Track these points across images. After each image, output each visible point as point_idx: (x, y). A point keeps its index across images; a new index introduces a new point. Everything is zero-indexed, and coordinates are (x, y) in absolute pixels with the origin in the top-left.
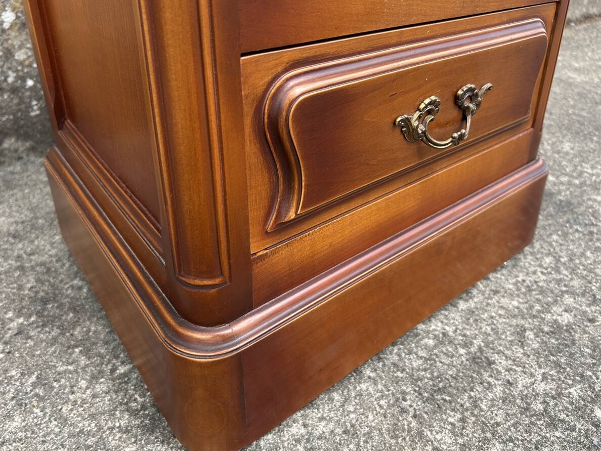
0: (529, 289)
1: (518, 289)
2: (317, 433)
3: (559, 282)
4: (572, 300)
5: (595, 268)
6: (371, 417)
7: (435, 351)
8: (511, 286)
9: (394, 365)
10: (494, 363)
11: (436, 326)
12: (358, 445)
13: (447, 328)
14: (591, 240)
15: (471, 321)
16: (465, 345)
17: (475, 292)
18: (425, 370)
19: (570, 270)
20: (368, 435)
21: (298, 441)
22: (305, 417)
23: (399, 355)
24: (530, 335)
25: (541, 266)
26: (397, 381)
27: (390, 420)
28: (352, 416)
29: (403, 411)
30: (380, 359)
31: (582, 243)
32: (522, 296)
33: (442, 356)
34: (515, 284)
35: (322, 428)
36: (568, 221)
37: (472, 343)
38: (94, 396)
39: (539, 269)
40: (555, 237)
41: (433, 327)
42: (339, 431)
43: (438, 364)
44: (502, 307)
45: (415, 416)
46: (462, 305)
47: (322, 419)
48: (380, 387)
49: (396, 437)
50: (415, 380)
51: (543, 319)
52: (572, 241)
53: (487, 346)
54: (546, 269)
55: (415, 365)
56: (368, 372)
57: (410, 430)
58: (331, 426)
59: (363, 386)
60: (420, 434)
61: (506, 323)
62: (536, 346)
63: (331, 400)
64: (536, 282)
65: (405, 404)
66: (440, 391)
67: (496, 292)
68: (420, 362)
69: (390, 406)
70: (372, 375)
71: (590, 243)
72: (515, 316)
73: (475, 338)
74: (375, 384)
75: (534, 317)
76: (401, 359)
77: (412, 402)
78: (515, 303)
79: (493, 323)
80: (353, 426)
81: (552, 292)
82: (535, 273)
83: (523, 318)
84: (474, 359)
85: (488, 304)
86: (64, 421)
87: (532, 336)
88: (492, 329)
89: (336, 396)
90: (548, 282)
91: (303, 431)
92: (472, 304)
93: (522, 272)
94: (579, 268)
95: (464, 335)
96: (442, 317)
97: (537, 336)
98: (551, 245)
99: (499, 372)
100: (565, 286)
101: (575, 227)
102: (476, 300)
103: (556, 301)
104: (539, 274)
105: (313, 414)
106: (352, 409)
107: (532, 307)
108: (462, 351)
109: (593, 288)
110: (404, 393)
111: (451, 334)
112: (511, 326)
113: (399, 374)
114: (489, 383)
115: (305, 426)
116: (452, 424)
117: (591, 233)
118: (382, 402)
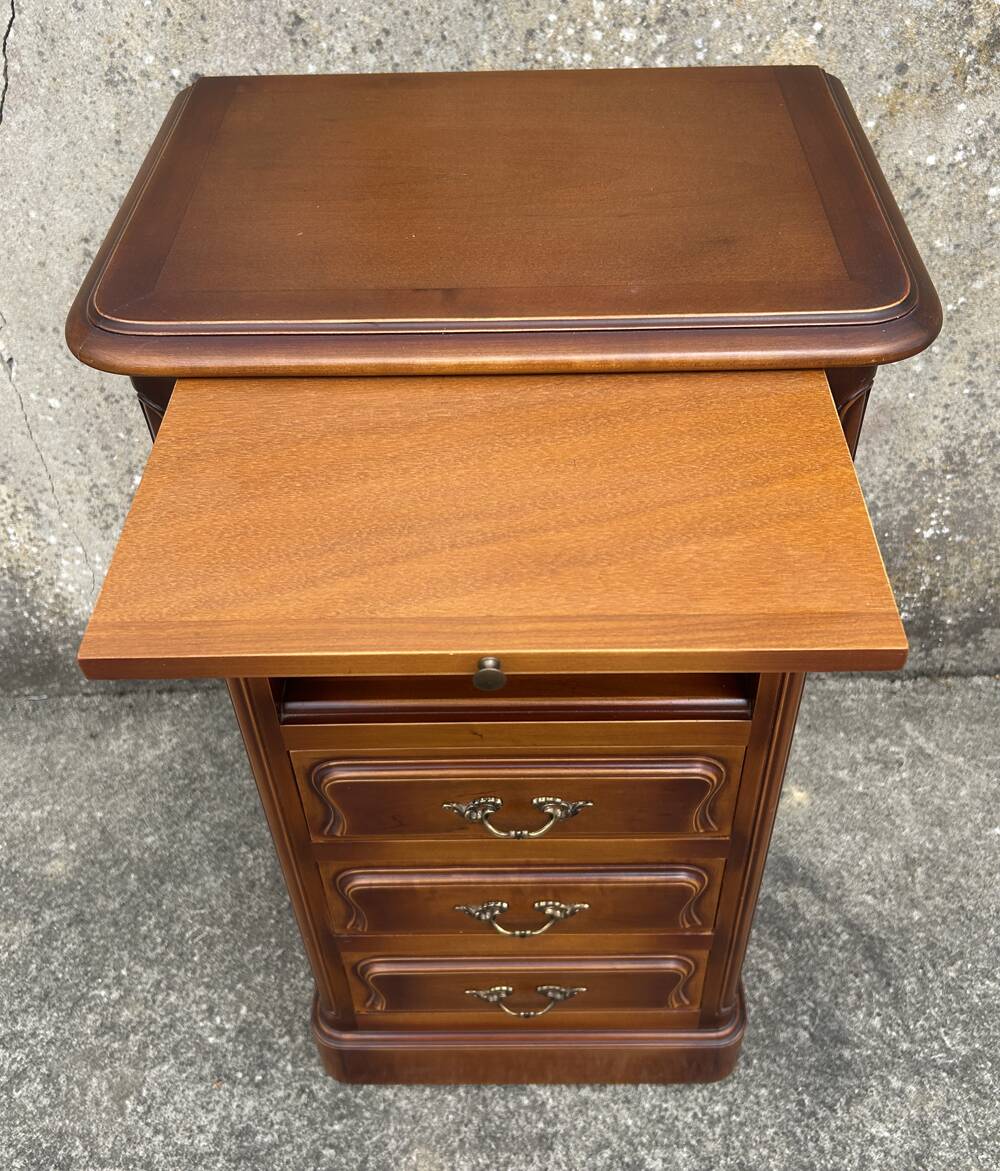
0: (661, 1120)
1: (650, 1113)
2: (398, 1104)
3: (699, 1133)
4: (685, 1155)
5: (755, 1148)
6: (436, 1120)
7: (522, 1111)
8: (647, 1106)
9: (484, 1099)
10: (553, 1150)
11: (544, 1093)
12: (413, 1129)
13: (551, 1100)
14: (798, 1121)
15: (576, 1109)
16: (548, 1123)
17: (610, 1088)
18: (500, 1117)
19: (726, 1132)
20: (424, 1129)
21: (384, 1101)
22: (400, 1089)
23: (494, 1094)
24: (607, 1153)
25: (703, 1108)
26: (474, 1110)
27: (445, 1130)
28: (426, 1111)
29: (458, 1132)
30: (479, 1088)
31: (783, 1117)
32: (645, 1120)
33: (523, 1118)
34: (654, 1107)
35: (403, 1104)
36: (807, 1086)
37: (555, 1125)
38: (303, 988)
39: (697, 1110)
40: (764, 1092)
41: (541, 1092)
42: (410, 1113)
43: (514, 1121)
44: (615, 1117)
45: (461, 1140)
46: (586, 1092)
47: (408, 1098)
48: (459, 1106)
49: (438, 1142)
50: (486, 1118)
51: (636, 1150)
52: (777, 1107)
53: (563, 1136)
54: (704, 1114)
55: (497, 1109)
56: (461, 1091)
57: (449, 1145)
58: (409, 1106)
59: (450, 1098)
60: (453, 1153)
61: (600, 1131)
62: (599, 1163)
63: (423, 1091)
64: (676, 1118)
65: (463, 1129)
66: (494, 1138)
67: (627, 1101)
68: (503, 1110)
69: (453, 1122)
70: (462, 1094)
71: (791, 1123)
72: (615, 1131)
73: (562, 1123)
74: (459, 1101)
75: (631, 1143)
76: (492, 1098)
77: (468, 1132)
78: (630, 1122)
79: (590, 1124)
80: (421, 1117)
81: (678, 1136)
82: (687, 1110)
83: (621, 1138)
84: (542, 1137)
85: (607, 1106)
86: (281, 994)
87: (606, 1155)
88: (584, 1127)
89: (428, 1092)
90: (687, 1126)
91: (392, 1097)
92: (594, 1096)
93: (677, 1100)
94: (737, 1137)
95: (556, 1116)
96: (557, 1089)
97: (612, 1158)
98: (746, 1097)
99: (548, 1159)
100: (698, 1141)
101: (805, 1096)
102: (602, 1095)
103: (668, 1146)
104: (691, 1114)
105: (406, 1091)
106: (429, 1105)
107: (641, 1135)
108: (541, 1125)
109: (722, 1162)
110: (470, 1121)
111: (548, 1107)
112: (602, 1136)
113: (480, 1107)
114: (532, 1160)
115: (396, 1095)
116: (478, 1163)
117: (813, 1114)
118: (451, 1117)
